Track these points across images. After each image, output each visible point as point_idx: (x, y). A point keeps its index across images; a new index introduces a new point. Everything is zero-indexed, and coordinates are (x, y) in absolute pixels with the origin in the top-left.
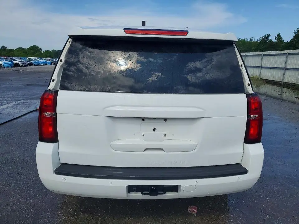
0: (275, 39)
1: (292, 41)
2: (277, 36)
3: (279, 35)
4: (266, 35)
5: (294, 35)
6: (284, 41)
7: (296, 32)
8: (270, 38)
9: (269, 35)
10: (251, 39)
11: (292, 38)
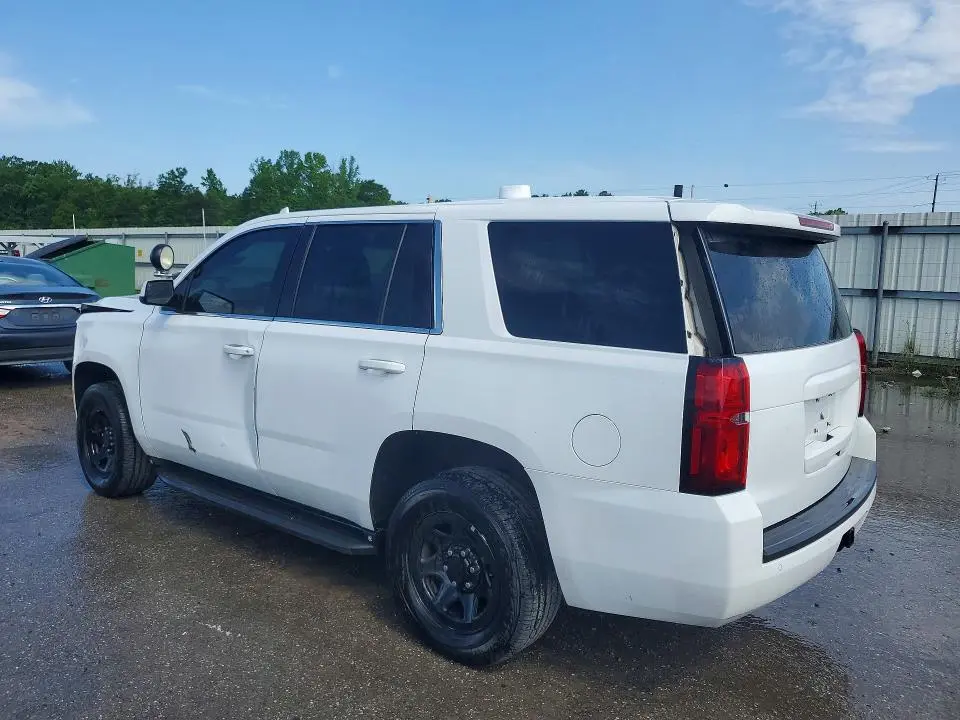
0: (203, 184)
1: (247, 193)
2: (206, 176)
3: (210, 172)
4: (175, 170)
5: (252, 176)
6: (229, 193)
7: (256, 168)
8: (187, 180)
9: (184, 172)
10: (129, 181)
11: (248, 184)
